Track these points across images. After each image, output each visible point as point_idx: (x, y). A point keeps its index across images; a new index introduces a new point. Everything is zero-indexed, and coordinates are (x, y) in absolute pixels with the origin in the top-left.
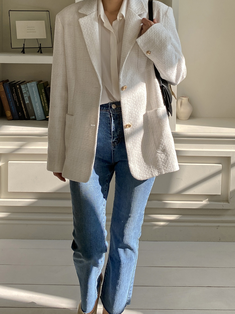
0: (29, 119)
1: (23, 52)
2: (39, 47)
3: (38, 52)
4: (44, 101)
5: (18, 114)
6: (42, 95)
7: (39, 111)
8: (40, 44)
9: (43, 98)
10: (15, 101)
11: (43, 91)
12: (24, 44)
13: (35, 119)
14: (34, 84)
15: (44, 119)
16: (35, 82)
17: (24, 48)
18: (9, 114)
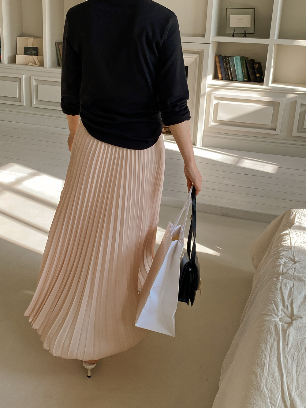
0: (232, 80)
1: (233, 36)
2: (245, 33)
3: (244, 36)
4: (244, 69)
5: (226, 76)
6: (243, 64)
7: (240, 75)
8: (246, 31)
9: (244, 67)
10: (225, 68)
11: (244, 62)
12: (234, 31)
13: (237, 81)
14: (238, 58)
15: (243, 80)
16: (239, 56)
17: (234, 33)
18: (220, 76)
